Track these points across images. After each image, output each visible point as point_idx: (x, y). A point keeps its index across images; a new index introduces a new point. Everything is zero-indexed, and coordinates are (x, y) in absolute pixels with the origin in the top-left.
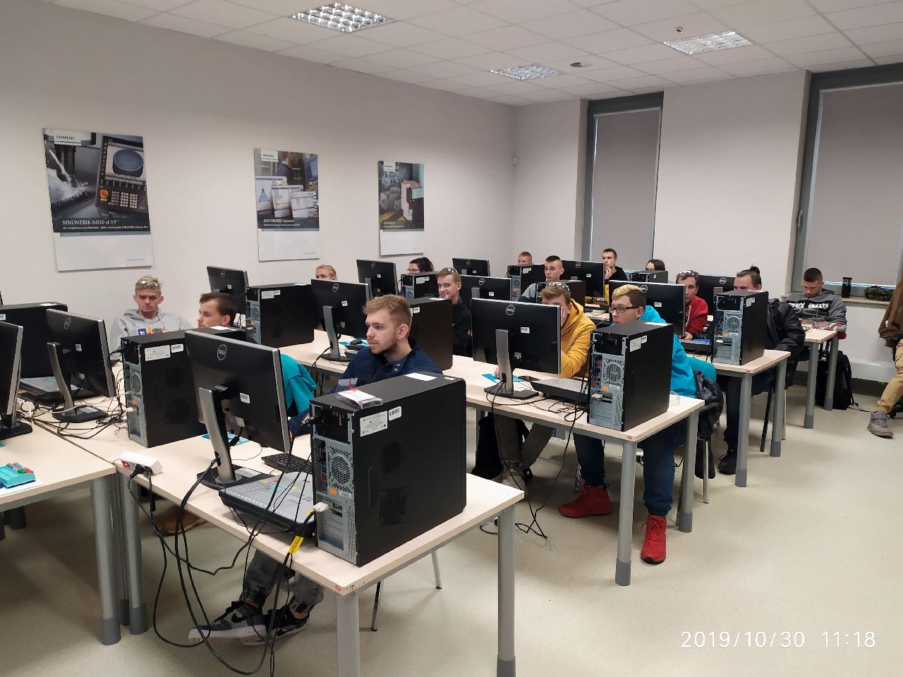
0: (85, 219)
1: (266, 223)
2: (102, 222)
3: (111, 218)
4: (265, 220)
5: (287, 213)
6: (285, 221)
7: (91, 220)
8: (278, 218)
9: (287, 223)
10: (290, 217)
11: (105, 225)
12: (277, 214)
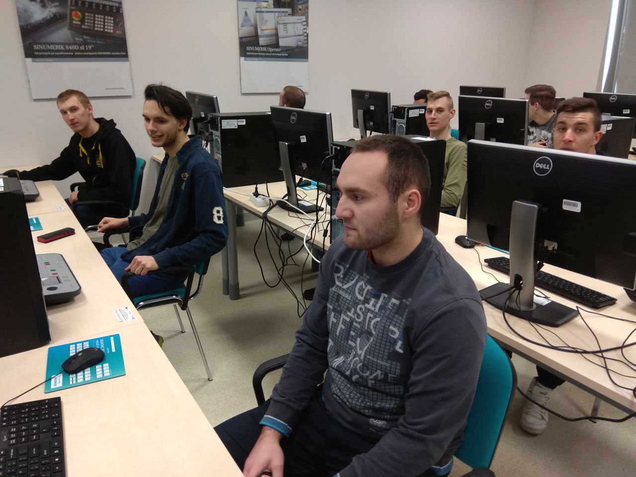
0: (58, 44)
1: (249, 51)
2: (75, 47)
3: (85, 43)
4: (248, 48)
5: (272, 40)
6: (271, 50)
7: (64, 44)
8: (263, 46)
9: (273, 52)
10: (276, 45)
11: (79, 51)
12: (262, 41)
